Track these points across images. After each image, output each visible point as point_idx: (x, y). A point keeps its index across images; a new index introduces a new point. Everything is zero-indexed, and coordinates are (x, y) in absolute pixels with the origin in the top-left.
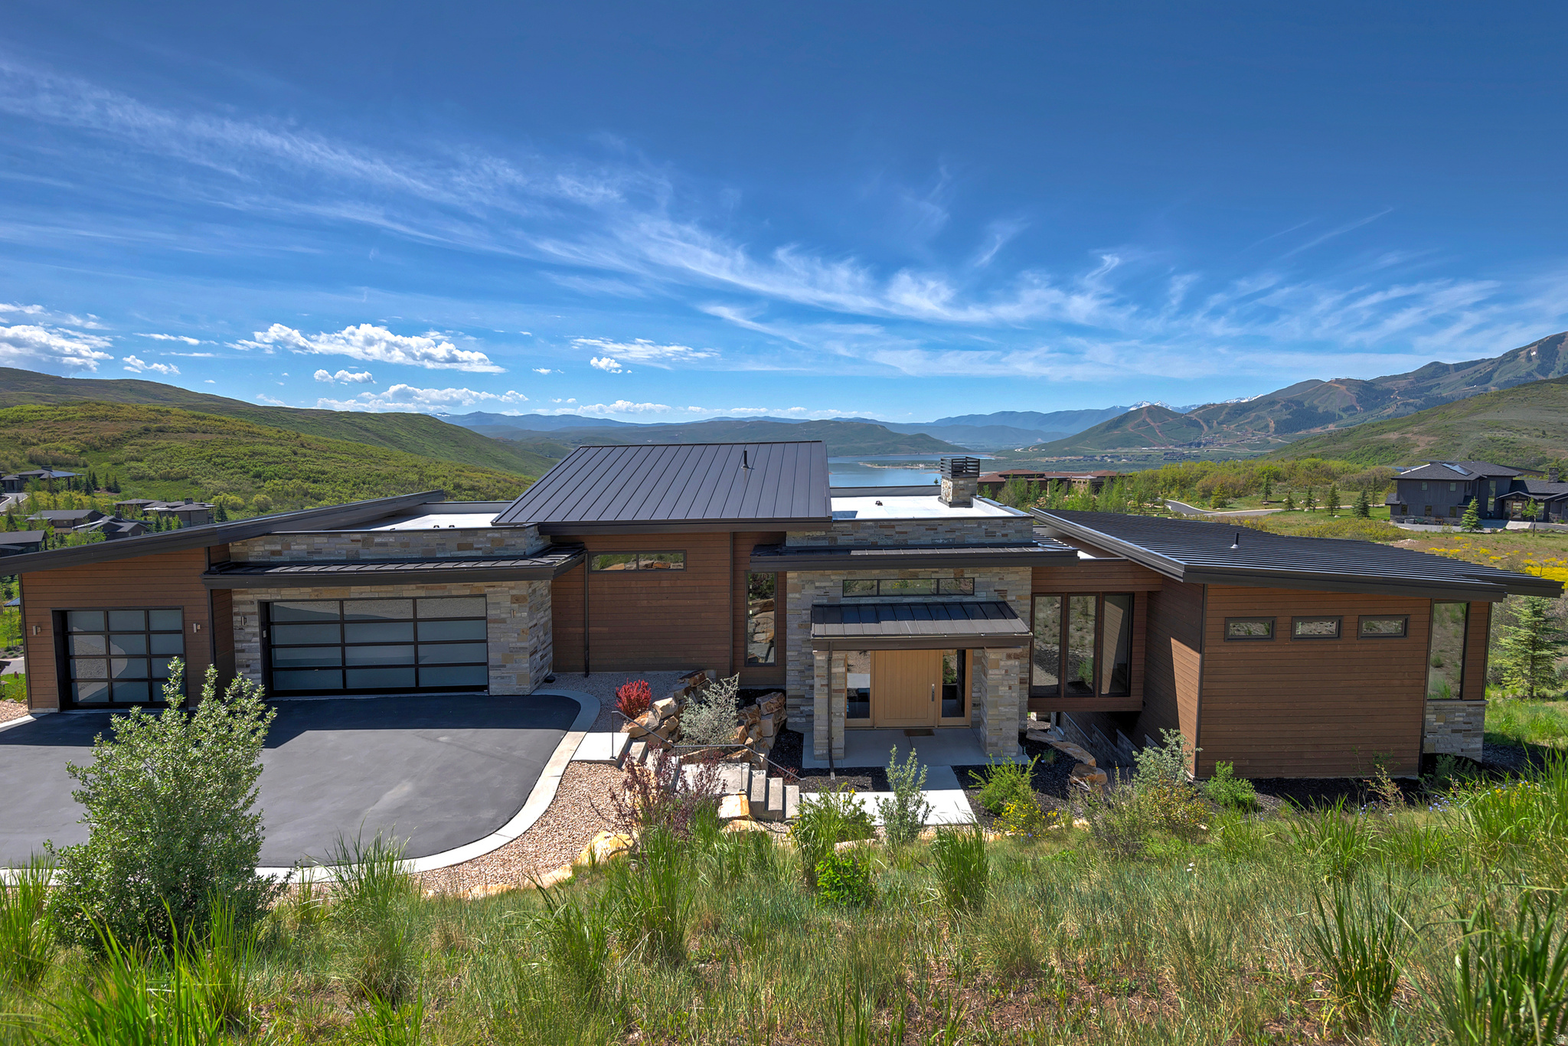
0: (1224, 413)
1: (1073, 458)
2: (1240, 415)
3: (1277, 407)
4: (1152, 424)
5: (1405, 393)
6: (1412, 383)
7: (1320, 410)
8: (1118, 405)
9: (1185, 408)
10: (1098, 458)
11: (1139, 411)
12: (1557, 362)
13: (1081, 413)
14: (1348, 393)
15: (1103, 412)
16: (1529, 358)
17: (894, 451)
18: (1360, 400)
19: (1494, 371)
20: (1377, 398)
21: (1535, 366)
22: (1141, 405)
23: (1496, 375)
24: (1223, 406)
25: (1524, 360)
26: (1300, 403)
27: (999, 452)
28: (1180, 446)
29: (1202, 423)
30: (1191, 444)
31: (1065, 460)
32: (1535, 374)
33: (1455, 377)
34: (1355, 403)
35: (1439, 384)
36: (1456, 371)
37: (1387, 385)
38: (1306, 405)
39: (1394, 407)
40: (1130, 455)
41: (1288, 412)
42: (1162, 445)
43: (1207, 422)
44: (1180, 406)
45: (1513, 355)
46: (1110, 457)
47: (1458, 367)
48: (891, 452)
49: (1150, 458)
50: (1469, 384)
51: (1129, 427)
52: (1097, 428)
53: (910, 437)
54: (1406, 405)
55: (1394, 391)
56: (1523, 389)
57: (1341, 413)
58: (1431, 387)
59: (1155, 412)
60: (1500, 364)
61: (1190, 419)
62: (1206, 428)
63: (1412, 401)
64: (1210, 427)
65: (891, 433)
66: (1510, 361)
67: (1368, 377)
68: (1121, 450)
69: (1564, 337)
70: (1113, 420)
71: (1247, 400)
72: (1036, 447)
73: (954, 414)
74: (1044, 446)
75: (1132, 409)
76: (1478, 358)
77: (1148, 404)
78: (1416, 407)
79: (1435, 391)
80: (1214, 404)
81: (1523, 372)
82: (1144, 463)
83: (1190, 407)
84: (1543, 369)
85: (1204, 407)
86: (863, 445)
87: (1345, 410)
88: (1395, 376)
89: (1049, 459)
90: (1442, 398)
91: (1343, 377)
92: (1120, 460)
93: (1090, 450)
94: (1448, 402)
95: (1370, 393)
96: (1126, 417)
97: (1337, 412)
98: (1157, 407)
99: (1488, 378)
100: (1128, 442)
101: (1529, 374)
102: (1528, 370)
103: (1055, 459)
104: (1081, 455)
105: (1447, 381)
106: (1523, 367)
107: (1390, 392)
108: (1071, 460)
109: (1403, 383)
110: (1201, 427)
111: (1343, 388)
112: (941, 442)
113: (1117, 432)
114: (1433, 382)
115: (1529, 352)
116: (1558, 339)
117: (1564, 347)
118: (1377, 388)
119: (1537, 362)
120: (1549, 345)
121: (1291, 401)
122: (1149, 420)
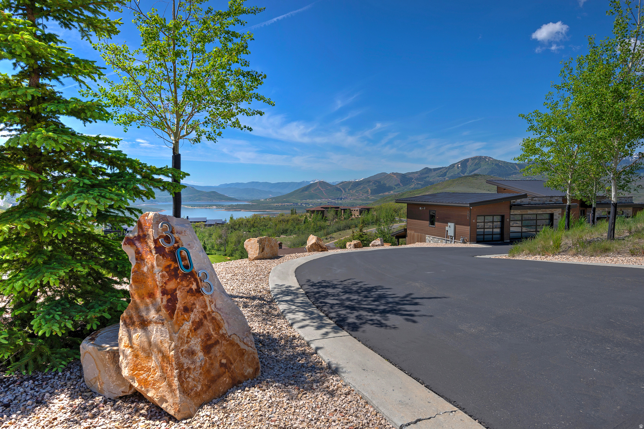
0: (350, 185)
1: (288, 204)
2: (356, 186)
3: (371, 183)
4: (322, 189)
5: (417, 179)
6: (419, 175)
7: (387, 185)
8: (305, 180)
9: (333, 183)
10: (299, 204)
11: (315, 184)
12: (467, 169)
13: (290, 184)
14: (397, 178)
15: (299, 183)
16: (458, 167)
17: (199, 200)
18: (401, 181)
19: (447, 172)
20: (407, 181)
21: (460, 171)
22: (315, 181)
23: (447, 173)
24: (349, 183)
25: (456, 168)
26: (379, 182)
27: (252, 201)
28: (333, 199)
29: (342, 189)
30: (338, 199)
31: (284, 205)
32: (460, 173)
33: (434, 174)
34: (400, 183)
35: (429, 176)
37: (411, 176)
38: (382, 182)
39: (414, 185)
40: (312, 203)
41: (376, 185)
42: (326, 199)
43: (344, 189)
44: (331, 182)
45: (453, 166)
46: (304, 204)
47: (435, 170)
48: (197, 200)
49: (322, 204)
50: (439, 177)
51: (312, 190)
52: (298, 190)
53: (207, 193)
54: (418, 184)
57: (395, 187)
58: (426, 177)
59: (322, 184)
60: (449, 169)
61: (337, 188)
62: (343, 191)
63: (420, 182)
64: (345, 191)
65: (197, 190)
66: (451, 168)
67: (404, 172)
68: (308, 201)
69: (469, 160)
70: (305, 187)
71: (358, 180)
72: (270, 199)
73: (229, 182)
74: (274, 198)
75: (312, 183)
76: (441, 167)
77: (318, 181)
78: (421, 185)
79: (427, 179)
80: (346, 182)
81: (456, 173)
83: (336, 182)
84: (463, 172)
85: (342, 182)
87: (396, 185)
88: (413, 173)
89: (278, 204)
90: (430, 182)
91: (395, 172)
92: (309, 205)
93: (295, 201)
95: (405, 178)
96: (311, 186)
97: (393, 186)
98: (322, 182)
99: (445, 174)
100: (311, 197)
101: (458, 173)
103: (280, 204)
104: (291, 203)
105: (431, 175)
106: (456, 171)
107: (412, 179)
109: (416, 175)
110: (342, 191)
111: (395, 176)
112: (223, 196)
113: (306, 193)
114: (426, 175)
115: (458, 165)
116: (467, 160)
117: (469, 164)
118: (407, 177)
119: (461, 169)
120: (464, 163)
121: (376, 181)
122: (319, 187)
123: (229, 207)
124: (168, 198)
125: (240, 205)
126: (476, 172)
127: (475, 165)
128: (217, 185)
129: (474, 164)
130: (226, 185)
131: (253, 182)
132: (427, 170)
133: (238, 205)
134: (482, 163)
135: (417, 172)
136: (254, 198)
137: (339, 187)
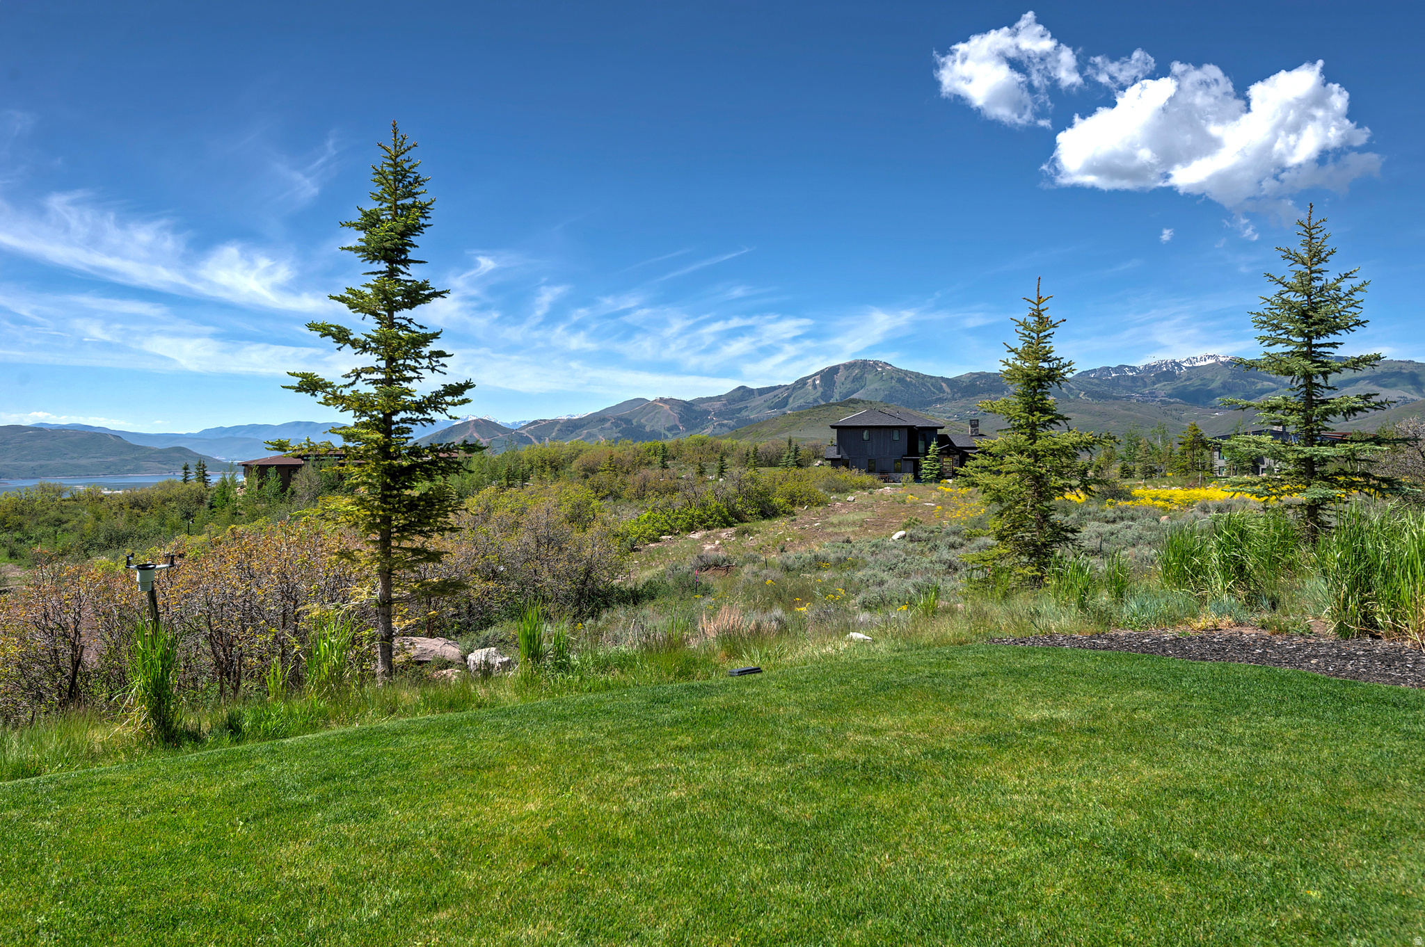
0: (556, 429)
2: (572, 432)
3: (608, 425)
5: (719, 414)
6: (725, 405)
7: (648, 429)
9: (514, 424)
11: (466, 426)
12: (835, 390)
14: (671, 412)
16: (815, 386)
17: (136, 470)
18: (682, 420)
19: (789, 396)
20: (696, 418)
21: (819, 394)
22: (468, 418)
23: (791, 400)
24: (554, 423)
25: (810, 388)
26: (628, 421)
29: (533, 440)
32: (820, 400)
33: (759, 400)
34: (678, 423)
35: (747, 407)
36: (760, 395)
37: (704, 406)
38: (635, 424)
39: (712, 427)
41: (618, 429)
43: (539, 438)
44: (510, 421)
45: (802, 382)
47: (762, 391)
48: (129, 471)
50: (771, 408)
53: (161, 452)
54: (721, 425)
55: (711, 412)
56: (817, 410)
57: (667, 433)
58: (740, 410)
59: (485, 426)
60: (793, 390)
61: (521, 435)
63: (726, 422)
65: (131, 446)
66: (800, 388)
67: (688, 398)
69: (839, 369)
71: (577, 417)
75: (458, 423)
76: (777, 384)
77: (475, 418)
78: (729, 428)
79: (744, 413)
80: (543, 420)
81: (811, 399)
83: (520, 423)
84: (824, 395)
85: (535, 422)
86: (83, 462)
87: (670, 429)
88: (711, 398)
90: (750, 420)
91: (666, 397)
94: (760, 423)
95: (691, 413)
96: (452, 431)
97: (663, 431)
98: (485, 421)
99: (784, 403)
101: (815, 400)
102: (815, 396)
105: (753, 404)
106: (812, 394)
107: (707, 413)
109: (717, 405)
110: (534, 444)
111: (667, 407)
114: (742, 405)
115: (814, 381)
116: (834, 370)
117: (839, 378)
118: (697, 408)
119: (820, 390)
120: (829, 375)
121: (620, 419)
122: (475, 435)
124: (41, 466)
126: (854, 396)
127: (853, 381)
128: (196, 430)
129: (851, 379)
130: (221, 430)
131: (298, 424)
132: (744, 393)
134: (869, 377)
135: (720, 397)
137: (526, 434)
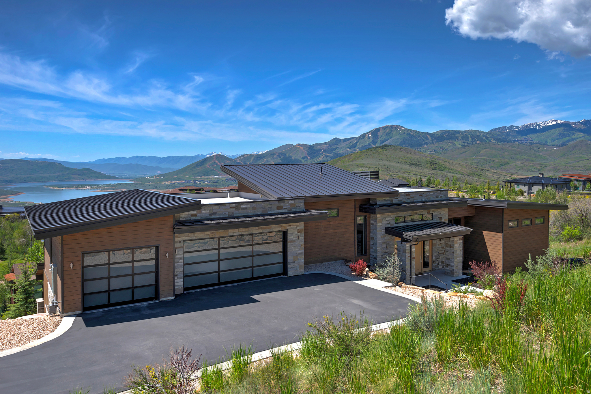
0: (252, 159)
2: (259, 160)
3: (275, 156)
4: (219, 164)
5: (325, 151)
6: (328, 147)
7: (293, 158)
8: (200, 154)
9: (233, 156)
10: (193, 182)
11: (211, 158)
12: (378, 139)
13: (181, 158)
14: (304, 150)
15: (193, 157)
16: (369, 137)
17: (69, 179)
18: (309, 154)
19: (357, 142)
20: (315, 153)
21: (371, 141)
22: (212, 154)
23: (358, 144)
24: (251, 156)
25: (367, 138)
26: (284, 155)
27: (136, 179)
31: (175, 183)
32: (371, 144)
33: (343, 144)
34: (307, 155)
35: (338, 147)
36: (344, 142)
37: (319, 147)
38: (287, 156)
39: (322, 157)
40: (209, 180)
41: (280, 158)
43: (244, 163)
44: (231, 155)
45: (363, 136)
46: (198, 181)
47: (345, 140)
48: (66, 179)
49: (219, 181)
50: (349, 148)
51: (207, 165)
52: (191, 165)
53: (79, 170)
54: (326, 156)
55: (321, 150)
57: (302, 160)
58: (335, 149)
59: (220, 157)
60: (359, 139)
61: (236, 162)
63: (328, 154)
65: (66, 168)
66: (362, 139)
67: (311, 143)
68: (203, 177)
69: (380, 129)
70: (199, 162)
71: (261, 153)
72: (158, 176)
74: (162, 175)
75: (208, 156)
76: (351, 137)
77: (215, 154)
78: (330, 157)
79: (337, 150)
80: (247, 155)
81: (367, 143)
82: (216, 184)
83: (236, 155)
84: (374, 142)
85: (243, 156)
86: (46, 175)
87: (303, 158)
88: (322, 144)
89: (166, 183)
90: (339, 153)
91: (301, 143)
92: (204, 183)
93: (188, 178)
94: (341, 155)
95: (312, 150)
96: (205, 160)
97: (300, 159)
98: (220, 155)
99: (355, 146)
100: (207, 173)
101: (369, 144)
102: (369, 142)
103: (169, 182)
104: (183, 180)
105: (341, 146)
106: (367, 141)
107: (320, 150)
108: (178, 183)
109: (325, 146)
111: (302, 148)
112: (99, 173)
113: (201, 168)
114: (336, 146)
115: (369, 135)
116: (378, 130)
117: (380, 133)
118: (315, 148)
119: (371, 139)
120: (375, 132)
121: (281, 154)
122: (216, 162)
123: (107, 186)
125: (120, 184)
126: (387, 143)
127: (386, 135)
129: (385, 134)
131: (137, 157)
132: (337, 141)
133: (118, 184)
134: (394, 133)
135: (326, 143)
136: (139, 175)
137: (239, 161)
